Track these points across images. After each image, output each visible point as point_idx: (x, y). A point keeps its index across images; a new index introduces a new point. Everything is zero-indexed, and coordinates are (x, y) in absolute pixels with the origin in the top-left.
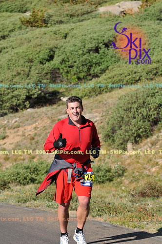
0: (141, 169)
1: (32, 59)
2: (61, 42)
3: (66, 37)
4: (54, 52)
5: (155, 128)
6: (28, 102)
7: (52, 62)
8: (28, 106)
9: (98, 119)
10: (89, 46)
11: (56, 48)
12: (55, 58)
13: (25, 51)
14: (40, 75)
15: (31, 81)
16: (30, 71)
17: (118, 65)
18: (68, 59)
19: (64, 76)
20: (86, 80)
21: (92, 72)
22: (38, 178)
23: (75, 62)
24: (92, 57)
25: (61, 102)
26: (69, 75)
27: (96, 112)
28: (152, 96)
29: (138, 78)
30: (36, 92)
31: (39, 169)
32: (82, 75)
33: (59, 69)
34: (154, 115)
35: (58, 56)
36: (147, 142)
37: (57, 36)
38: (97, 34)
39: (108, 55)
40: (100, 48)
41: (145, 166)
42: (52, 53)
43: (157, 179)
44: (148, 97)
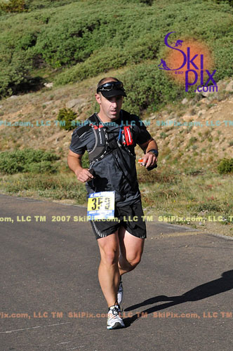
1: (13, 45)
2: (43, 27)
3: (47, 22)
4: (36, 37)
5: (145, 112)
6: (11, 89)
7: (34, 48)
8: (11, 93)
9: (84, 104)
10: (72, 30)
11: (38, 33)
12: (37, 43)
13: (6, 36)
14: (22, 61)
15: (14, 68)
16: (12, 57)
17: (102, 48)
18: (51, 43)
19: (47, 61)
20: (69, 65)
21: (75, 57)
22: (25, 166)
23: (58, 47)
24: (75, 41)
25: (44, 89)
26: (52, 60)
27: (82, 97)
28: (141, 80)
29: (124, 61)
30: (19, 78)
31: (26, 158)
32: (65, 60)
33: (41, 54)
34: (143, 99)
35: (41, 41)
37: (38, 21)
38: (80, 18)
39: (91, 39)
40: (83, 32)
42: (34, 38)
44: (137, 80)
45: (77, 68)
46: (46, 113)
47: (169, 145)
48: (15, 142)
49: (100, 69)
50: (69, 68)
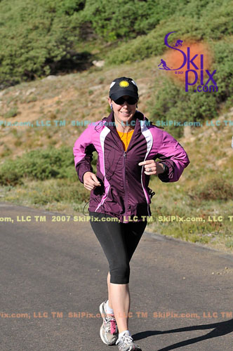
1: (55, 8)
5: (223, 106)
6: (48, 67)
7: (82, 13)
8: (48, 72)
9: (144, 91)
12: (86, 7)
14: (65, 30)
15: (53, 38)
16: (51, 24)
17: (172, 18)
18: (104, 8)
19: (98, 32)
20: (128, 38)
21: (136, 27)
22: (61, 171)
23: (114, 13)
24: (137, 6)
25: (93, 68)
26: (105, 30)
27: (142, 82)
28: (219, 62)
29: (199, 36)
30: (59, 53)
31: (63, 159)
32: (122, 31)
33: (91, 22)
34: (222, 87)
35: (91, 4)
39: (158, 4)
41: (208, 157)
43: (224, 175)
44: (214, 62)
45: (137, 42)
46: (93, 102)
48: (50, 137)
50: (126, 42)
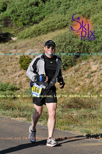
0: (68, 89)
4: (7, 5)
5: (78, 60)
7: (5, 13)
10: (31, 1)
11: (8, 2)
12: (7, 9)
17: (51, 15)
18: (16, 10)
19: (14, 22)
20: (29, 25)
21: (33, 20)
23: (21, 12)
24: (33, 9)
25: (11, 41)
26: (17, 21)
27: (36, 48)
28: (76, 37)
29: (65, 24)
32: (26, 22)
33: (10, 17)
34: (77, 50)
35: (10, 8)
36: (72, 69)
39: (44, 8)
40: (39, 3)
41: (70, 86)
42: (5, 6)
44: (73, 38)
45: (34, 27)
46: (11, 58)
47: (93, 83)
49: (49, 29)
50: (28, 27)
